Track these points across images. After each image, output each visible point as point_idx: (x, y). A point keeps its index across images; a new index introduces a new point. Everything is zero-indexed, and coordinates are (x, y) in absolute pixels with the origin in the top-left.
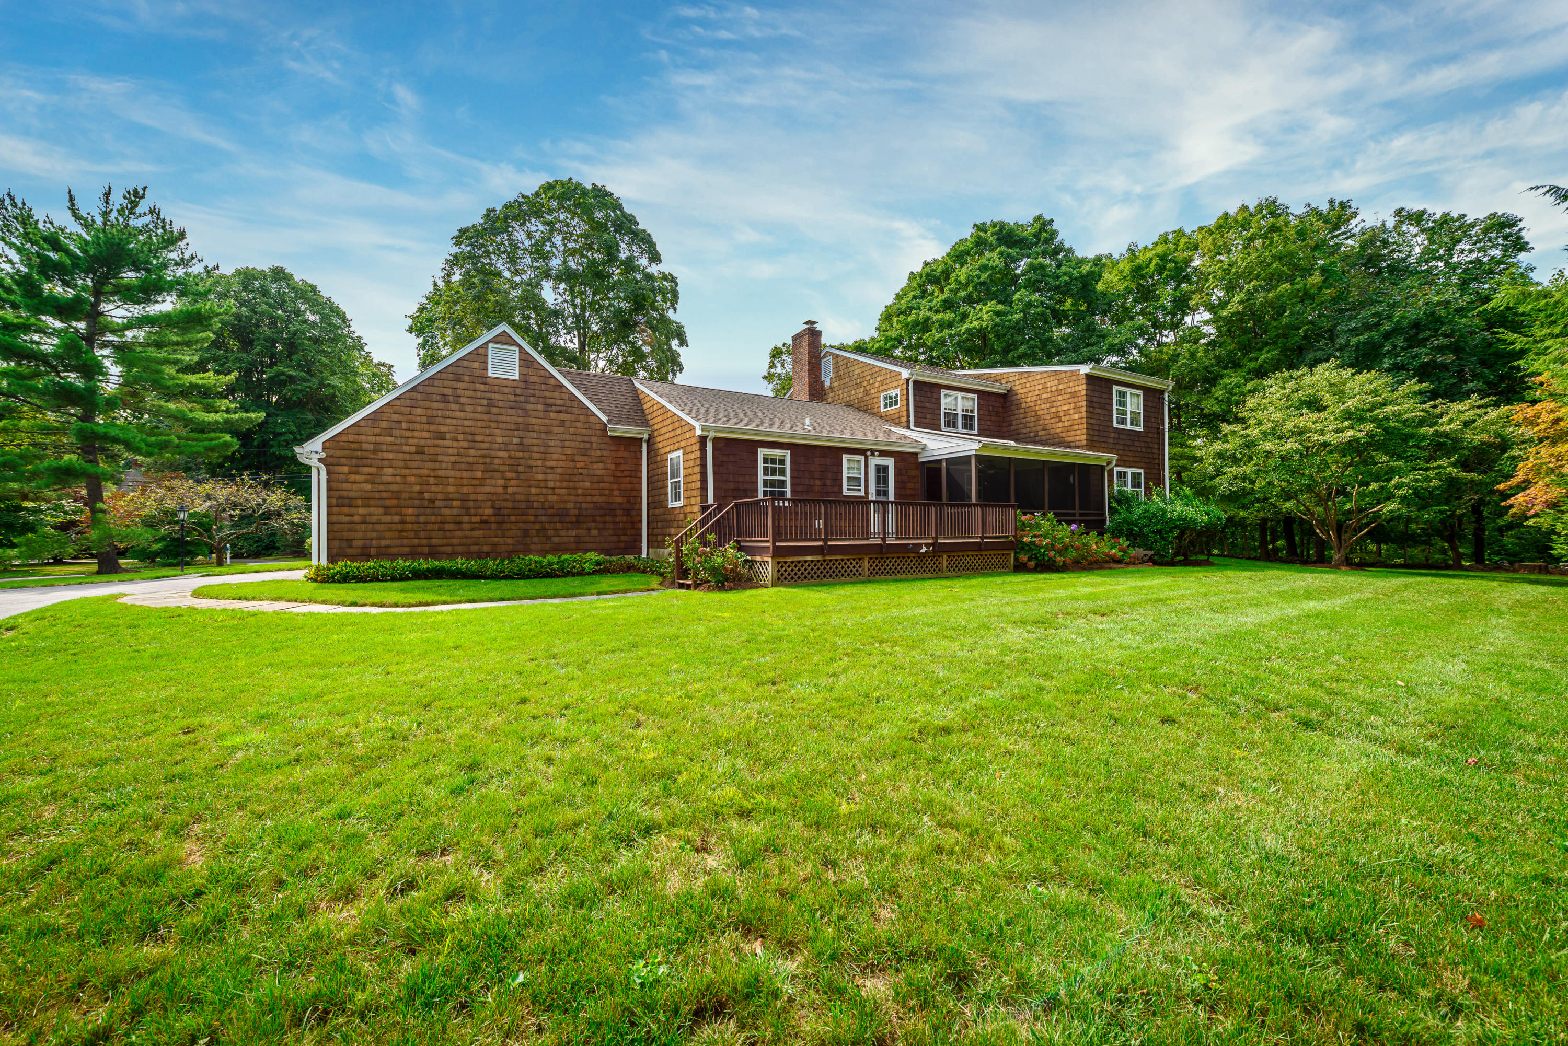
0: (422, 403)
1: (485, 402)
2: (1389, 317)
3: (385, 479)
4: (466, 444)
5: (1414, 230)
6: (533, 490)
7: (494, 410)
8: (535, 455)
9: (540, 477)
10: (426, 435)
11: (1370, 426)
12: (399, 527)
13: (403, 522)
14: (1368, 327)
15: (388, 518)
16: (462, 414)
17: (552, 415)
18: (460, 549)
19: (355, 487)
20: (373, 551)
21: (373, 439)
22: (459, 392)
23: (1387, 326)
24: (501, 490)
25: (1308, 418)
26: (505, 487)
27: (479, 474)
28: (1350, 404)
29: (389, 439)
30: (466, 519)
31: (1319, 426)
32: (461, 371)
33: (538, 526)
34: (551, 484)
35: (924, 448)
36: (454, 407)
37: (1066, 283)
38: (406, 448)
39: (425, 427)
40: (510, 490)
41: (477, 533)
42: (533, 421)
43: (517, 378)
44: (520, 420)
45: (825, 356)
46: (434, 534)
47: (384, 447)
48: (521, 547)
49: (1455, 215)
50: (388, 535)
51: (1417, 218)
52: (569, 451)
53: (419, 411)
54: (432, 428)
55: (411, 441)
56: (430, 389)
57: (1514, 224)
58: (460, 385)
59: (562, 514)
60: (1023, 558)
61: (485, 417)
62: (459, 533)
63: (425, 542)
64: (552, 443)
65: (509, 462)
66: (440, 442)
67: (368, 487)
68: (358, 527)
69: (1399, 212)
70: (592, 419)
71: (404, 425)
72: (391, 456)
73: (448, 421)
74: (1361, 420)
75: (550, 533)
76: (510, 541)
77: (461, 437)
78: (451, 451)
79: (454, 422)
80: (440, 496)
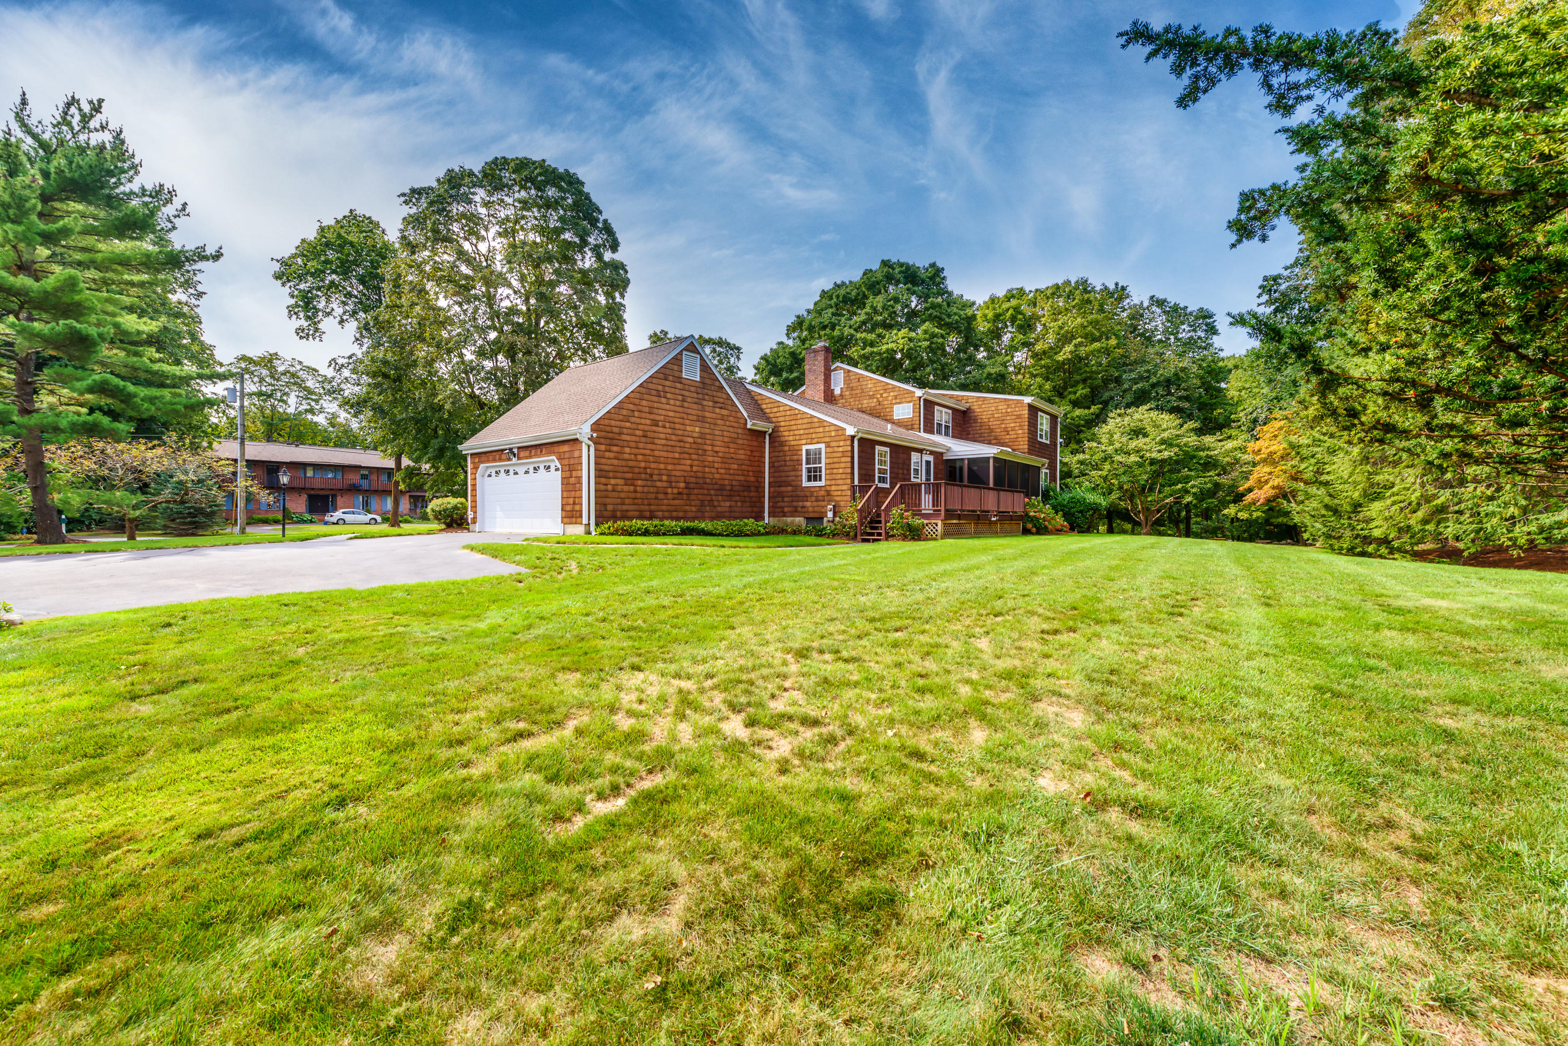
0: (646, 396)
1: (680, 398)
2: (1155, 374)
3: (626, 456)
4: (669, 431)
5: (1158, 311)
6: (707, 470)
7: (686, 404)
8: (708, 442)
9: (711, 459)
10: (648, 422)
11: (1176, 449)
12: (633, 495)
13: (635, 491)
14: (1141, 378)
15: (626, 488)
16: (668, 407)
17: (717, 410)
18: (666, 514)
19: (609, 462)
20: (619, 514)
21: (618, 423)
22: (667, 389)
23: (1154, 380)
24: (688, 468)
25: (1140, 442)
26: (691, 466)
27: (677, 455)
28: (1165, 435)
29: (628, 424)
30: (670, 490)
31: (1148, 447)
32: (668, 372)
33: (708, 498)
34: (716, 465)
35: (949, 449)
36: (664, 400)
37: (957, 322)
38: (637, 432)
39: (648, 416)
40: (695, 469)
41: (677, 502)
42: (707, 414)
43: (698, 379)
44: (700, 413)
45: (835, 370)
46: (652, 501)
47: (625, 431)
48: (699, 514)
49: (1182, 306)
50: (627, 501)
51: (1161, 303)
52: (726, 440)
53: (644, 403)
54: (652, 417)
55: (641, 427)
56: (651, 386)
57: (1210, 317)
58: (667, 383)
59: (722, 488)
60: (1029, 526)
61: (680, 409)
62: (665, 502)
63: (647, 508)
64: (717, 433)
65: (694, 446)
66: (654, 428)
67: (615, 462)
68: (610, 494)
69: (1152, 297)
70: (739, 415)
71: (636, 414)
72: (628, 438)
73: (660, 412)
74: (1171, 445)
75: (716, 503)
76: (694, 509)
77: (667, 425)
78: (662, 436)
79: (664, 412)
80: (656, 472)
